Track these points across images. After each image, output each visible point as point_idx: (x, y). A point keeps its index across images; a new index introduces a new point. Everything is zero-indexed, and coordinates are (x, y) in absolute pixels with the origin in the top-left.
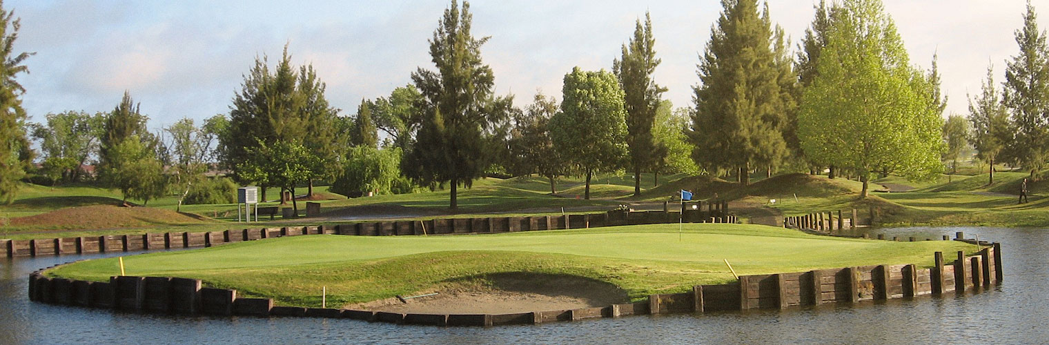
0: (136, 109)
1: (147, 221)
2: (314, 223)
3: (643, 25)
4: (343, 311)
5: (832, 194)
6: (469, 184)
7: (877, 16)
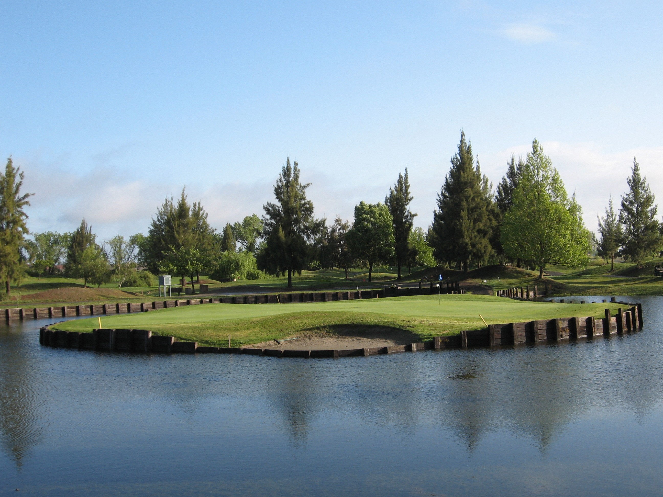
0: (89, 230)
1: (104, 296)
2: (206, 297)
3: (403, 176)
4: (242, 349)
5: (521, 277)
6: (300, 273)
7: (548, 168)
